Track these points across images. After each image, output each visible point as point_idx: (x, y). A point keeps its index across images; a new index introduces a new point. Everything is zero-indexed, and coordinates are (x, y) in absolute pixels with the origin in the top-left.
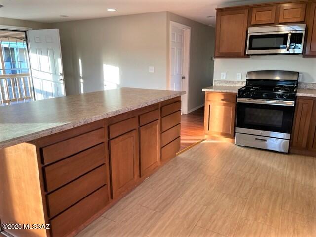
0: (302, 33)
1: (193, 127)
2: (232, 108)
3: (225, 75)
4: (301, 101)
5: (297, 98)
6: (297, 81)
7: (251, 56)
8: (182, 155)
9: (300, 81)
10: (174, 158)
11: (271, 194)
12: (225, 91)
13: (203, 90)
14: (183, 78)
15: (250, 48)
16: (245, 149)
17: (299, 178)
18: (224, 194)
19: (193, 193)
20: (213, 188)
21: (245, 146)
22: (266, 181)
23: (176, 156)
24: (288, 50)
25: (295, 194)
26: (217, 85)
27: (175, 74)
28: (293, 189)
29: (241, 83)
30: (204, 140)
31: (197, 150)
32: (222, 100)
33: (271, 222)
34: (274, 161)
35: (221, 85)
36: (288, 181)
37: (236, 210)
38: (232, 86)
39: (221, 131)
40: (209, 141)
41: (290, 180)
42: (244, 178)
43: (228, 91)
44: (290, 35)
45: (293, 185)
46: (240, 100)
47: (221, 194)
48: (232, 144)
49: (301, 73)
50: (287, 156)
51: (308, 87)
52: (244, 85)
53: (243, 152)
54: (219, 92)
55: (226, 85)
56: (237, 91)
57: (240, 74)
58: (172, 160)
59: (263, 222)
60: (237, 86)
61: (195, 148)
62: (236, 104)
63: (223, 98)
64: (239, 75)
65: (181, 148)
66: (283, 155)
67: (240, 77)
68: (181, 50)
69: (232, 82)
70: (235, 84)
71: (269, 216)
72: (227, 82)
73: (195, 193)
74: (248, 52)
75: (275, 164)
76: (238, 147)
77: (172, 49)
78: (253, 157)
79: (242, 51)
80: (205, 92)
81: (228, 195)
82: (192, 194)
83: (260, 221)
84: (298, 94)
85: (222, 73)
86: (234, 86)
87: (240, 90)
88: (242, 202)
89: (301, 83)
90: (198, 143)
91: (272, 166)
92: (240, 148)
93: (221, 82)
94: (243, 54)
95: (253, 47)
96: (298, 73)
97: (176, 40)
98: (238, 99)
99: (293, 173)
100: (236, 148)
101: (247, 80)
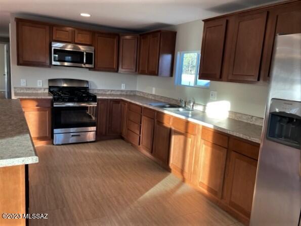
0: (92, 54)
3: (25, 81)
6: (88, 87)
9: (90, 87)
15: (55, 60)
24: (84, 65)
26: (18, 92)
29: (43, 90)
35: (22, 91)
38: (34, 92)
44: (85, 53)
52: (47, 91)
55: (27, 92)
57: (41, 81)
62: (52, 109)
64: (40, 83)
67: (41, 84)
69: (35, 89)
70: (37, 90)
72: (29, 88)
74: (54, 63)
84: (98, 97)
85: (22, 80)
86: (36, 92)
93: (22, 88)
96: (87, 82)
101: (49, 86)
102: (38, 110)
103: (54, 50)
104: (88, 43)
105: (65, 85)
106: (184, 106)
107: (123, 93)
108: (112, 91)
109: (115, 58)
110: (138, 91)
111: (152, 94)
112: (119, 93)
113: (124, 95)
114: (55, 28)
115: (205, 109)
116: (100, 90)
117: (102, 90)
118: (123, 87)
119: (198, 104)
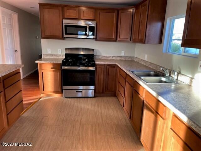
0: (94, 27)
1: (30, 89)
2: (59, 74)
3: (50, 50)
4: (98, 67)
5: (96, 65)
6: (94, 54)
7: (66, 38)
8: (25, 114)
9: (95, 54)
10: (20, 118)
11: (92, 126)
12: (53, 62)
13: (36, 62)
14: (16, 51)
15: (66, 34)
16: (70, 99)
17: (103, 111)
18: (64, 136)
19: (41, 144)
20: (56, 135)
21: (70, 97)
22: (87, 119)
23: (20, 116)
24: (88, 36)
25: (104, 123)
26: (45, 57)
27: (8, 49)
28: (102, 119)
29: (62, 56)
30: (40, 98)
31: (37, 107)
32: (51, 68)
33: (97, 147)
34: (88, 103)
35: (48, 57)
36: (99, 115)
37: (74, 147)
38: (56, 58)
39: (53, 90)
40: (44, 99)
41: (99, 114)
42: (74, 120)
43: (55, 62)
44: (88, 27)
45: (102, 117)
46: (63, 68)
47: (62, 137)
48: (61, 97)
49: (95, 50)
50: (94, 99)
51: (99, 58)
52: (64, 57)
53: (69, 102)
54: (49, 63)
55: (52, 57)
56: (61, 62)
57: (61, 50)
58: (18, 121)
59: (92, 149)
60: (60, 58)
61: (35, 106)
62: (61, 71)
63: (52, 67)
65: (24, 108)
66: (91, 99)
67: (61, 52)
68: (11, 29)
69: (56, 55)
70: (58, 56)
71: (95, 143)
72: (52, 55)
73: (43, 144)
74: (65, 36)
75: (89, 106)
76: (65, 99)
77: (4, 28)
78: (76, 104)
79: (60, 34)
80: (37, 63)
81: (67, 137)
82: (41, 146)
83: (90, 149)
84: (96, 63)
85: (48, 49)
86: (58, 58)
87: (63, 61)
88: (77, 139)
89: (95, 56)
90: (37, 101)
91: (87, 107)
92: (67, 99)
93: (48, 55)
94: (61, 37)
95: (68, 33)
96: (93, 50)
97: (7, 22)
98: (62, 67)
99: (100, 109)
100: (64, 99)
101: (65, 54)
102: (54, 71)
103: (65, 25)
104: (92, 19)
105: (82, 53)
106: (168, 75)
107: (122, 59)
108: (113, 57)
109: (114, 29)
110: (135, 57)
111: (144, 60)
112: (119, 59)
113: (123, 60)
114: (66, 9)
115: (191, 82)
116: (103, 56)
117: (105, 56)
118: (123, 54)
119: (183, 75)
